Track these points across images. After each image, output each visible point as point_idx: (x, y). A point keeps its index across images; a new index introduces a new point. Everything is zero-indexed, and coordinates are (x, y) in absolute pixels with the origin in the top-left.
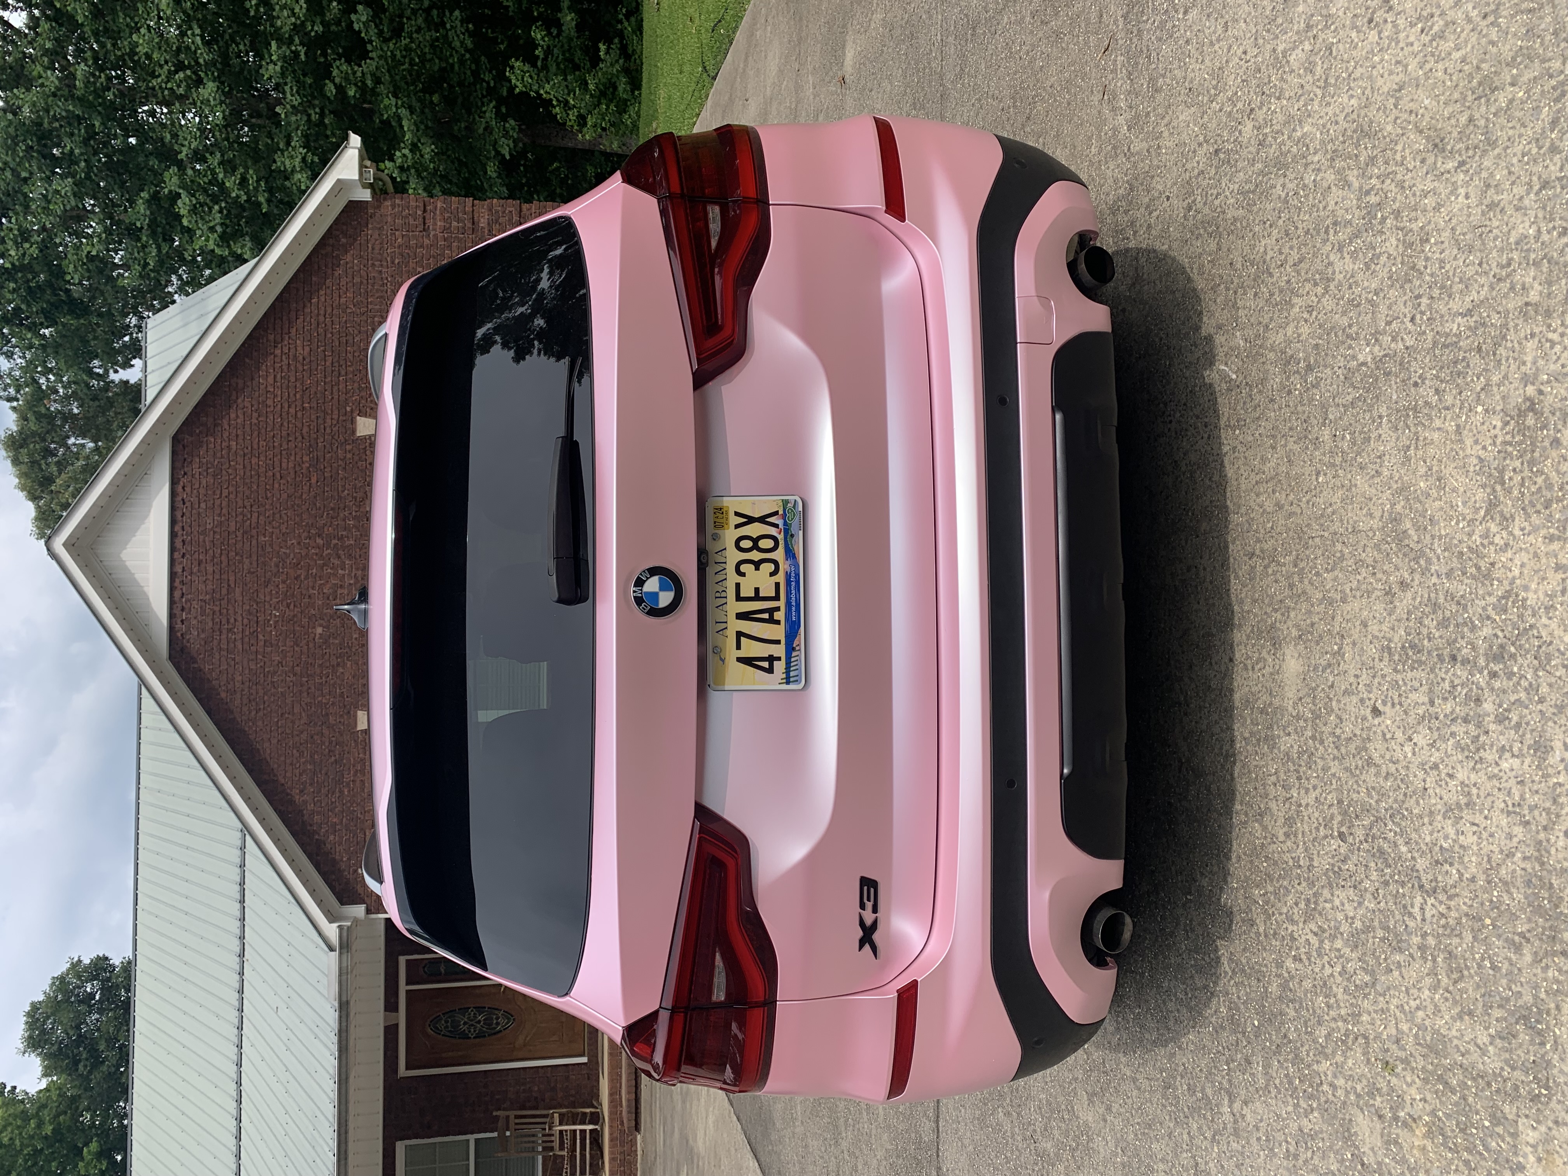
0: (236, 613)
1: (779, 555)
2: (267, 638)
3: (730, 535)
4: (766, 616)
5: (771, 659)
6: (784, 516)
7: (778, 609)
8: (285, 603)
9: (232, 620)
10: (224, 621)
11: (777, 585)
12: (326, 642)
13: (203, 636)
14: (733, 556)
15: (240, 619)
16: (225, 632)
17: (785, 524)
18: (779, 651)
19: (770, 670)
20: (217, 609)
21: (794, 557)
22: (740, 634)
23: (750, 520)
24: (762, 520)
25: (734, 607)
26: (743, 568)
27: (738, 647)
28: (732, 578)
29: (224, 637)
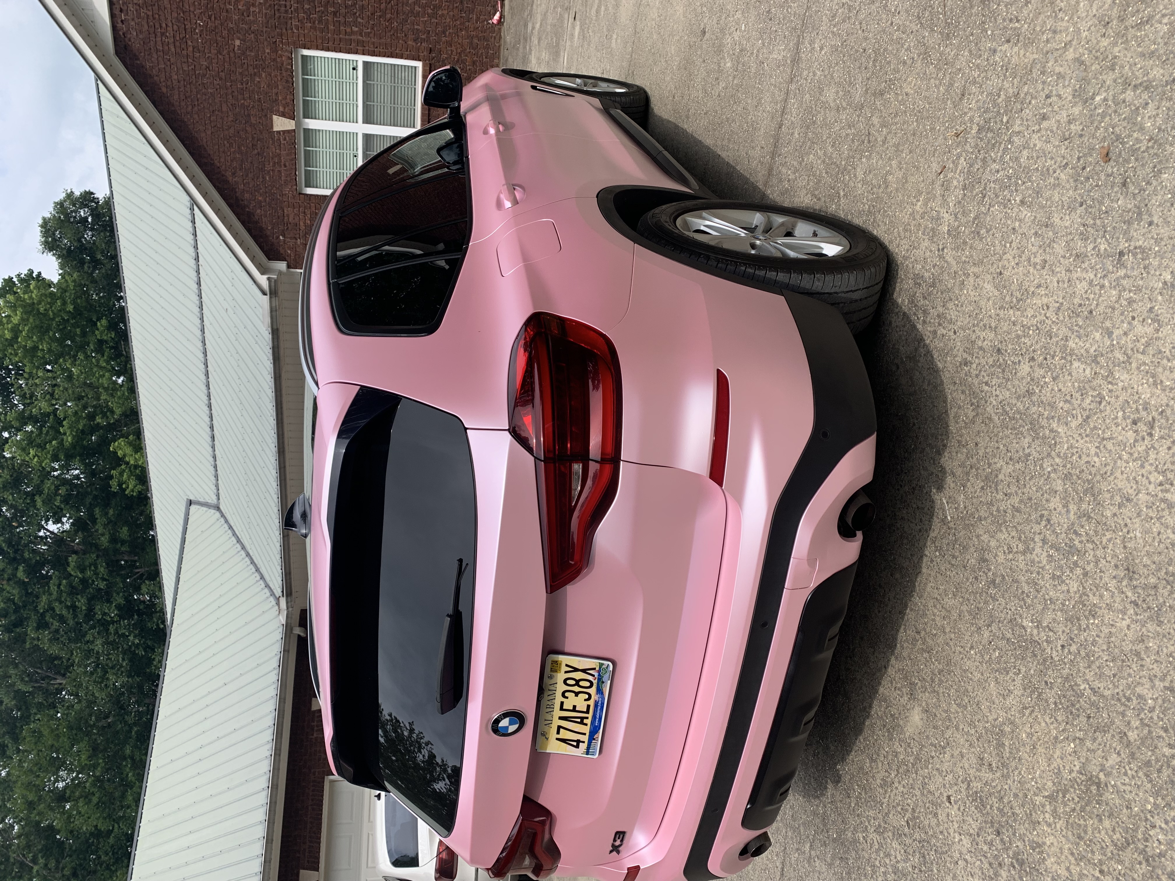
0: (166, 19)
1: (593, 691)
2: (196, 45)
3: (561, 676)
4: (579, 720)
5: (578, 742)
6: (599, 671)
7: (587, 718)
8: (207, 15)
9: (164, 25)
10: (157, 26)
11: (589, 706)
12: (244, 53)
13: (141, 36)
14: (561, 687)
15: (170, 24)
16: (159, 34)
17: (599, 675)
18: (585, 738)
19: (577, 747)
20: (150, 13)
21: (602, 693)
22: (559, 727)
23: (576, 670)
24: (584, 671)
25: (558, 713)
26: (567, 694)
27: (558, 733)
28: (559, 698)
29: (159, 39)
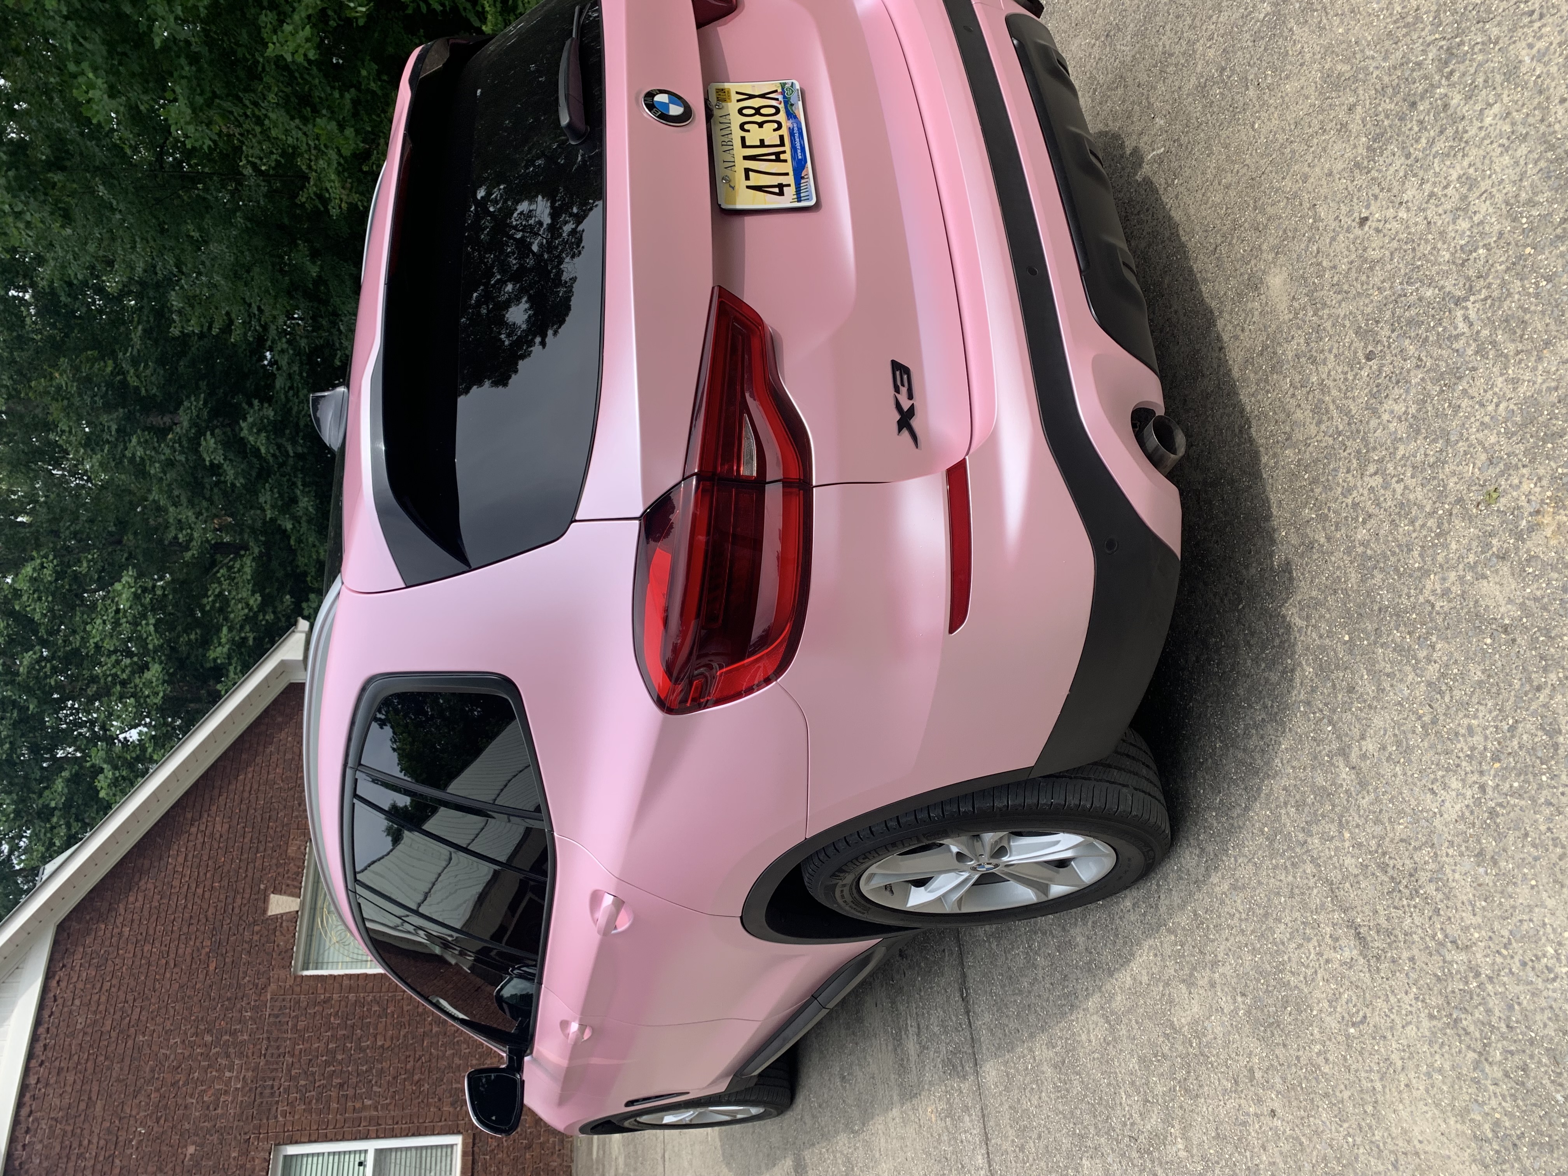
0: (92, 1132)
1: (782, 117)
2: (125, 1163)
3: (733, 107)
4: (773, 157)
5: (781, 186)
6: (783, 93)
7: (784, 152)
8: (154, 1117)
9: (86, 1142)
10: (75, 1145)
11: (782, 137)
12: (197, 1164)
13: (45, 1164)
14: (736, 120)
15: (95, 1141)
16: (73, 1158)
17: (784, 97)
18: (790, 180)
19: (781, 193)
20: (69, 1128)
21: (795, 117)
22: (747, 171)
23: (751, 97)
24: (763, 96)
25: (739, 152)
26: (746, 127)
27: (747, 178)
28: (737, 134)
29: (71, 1164)
